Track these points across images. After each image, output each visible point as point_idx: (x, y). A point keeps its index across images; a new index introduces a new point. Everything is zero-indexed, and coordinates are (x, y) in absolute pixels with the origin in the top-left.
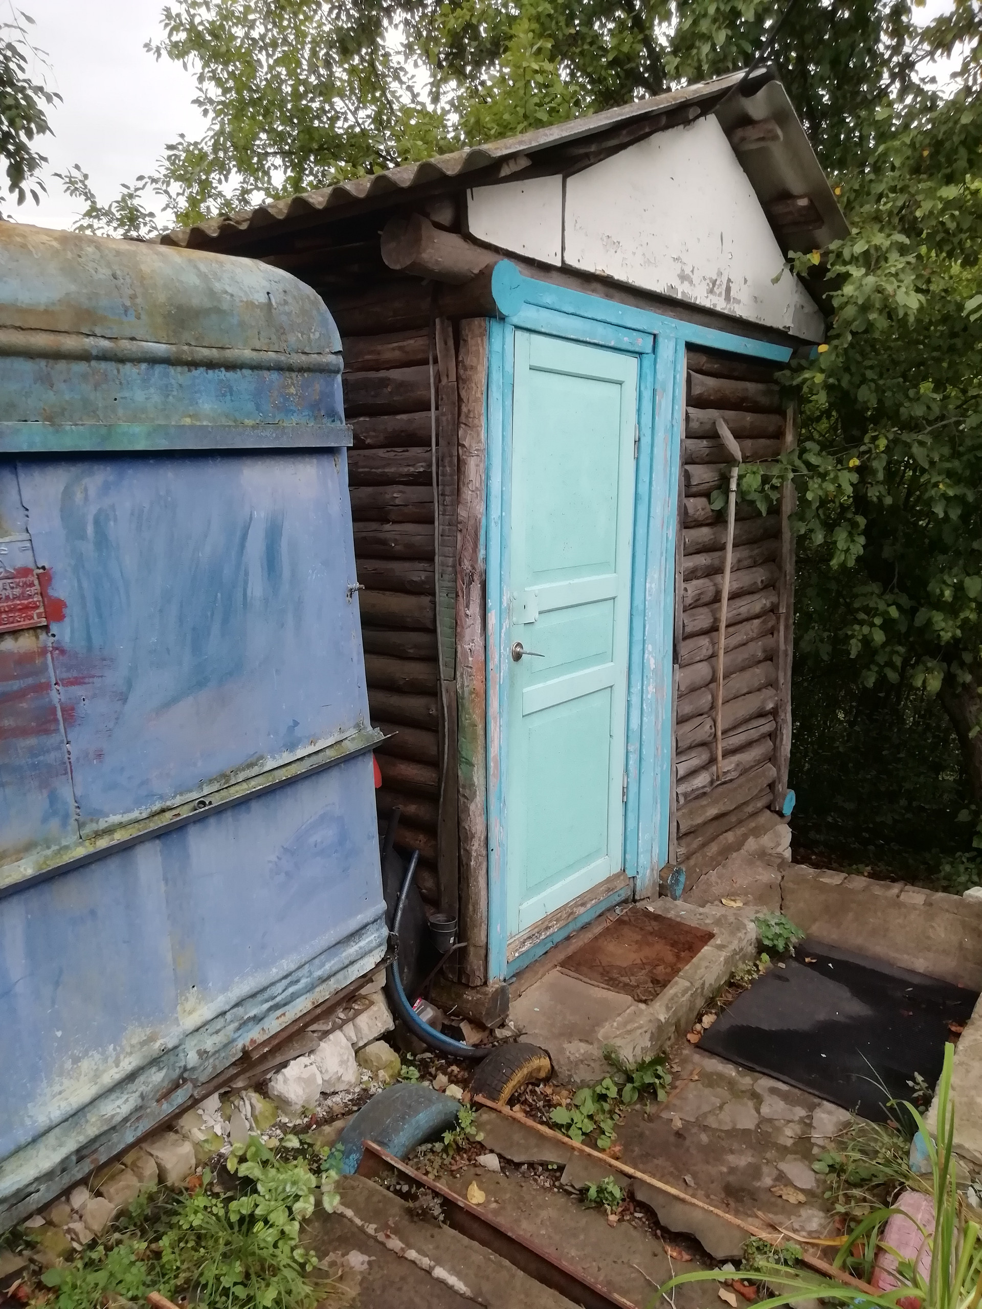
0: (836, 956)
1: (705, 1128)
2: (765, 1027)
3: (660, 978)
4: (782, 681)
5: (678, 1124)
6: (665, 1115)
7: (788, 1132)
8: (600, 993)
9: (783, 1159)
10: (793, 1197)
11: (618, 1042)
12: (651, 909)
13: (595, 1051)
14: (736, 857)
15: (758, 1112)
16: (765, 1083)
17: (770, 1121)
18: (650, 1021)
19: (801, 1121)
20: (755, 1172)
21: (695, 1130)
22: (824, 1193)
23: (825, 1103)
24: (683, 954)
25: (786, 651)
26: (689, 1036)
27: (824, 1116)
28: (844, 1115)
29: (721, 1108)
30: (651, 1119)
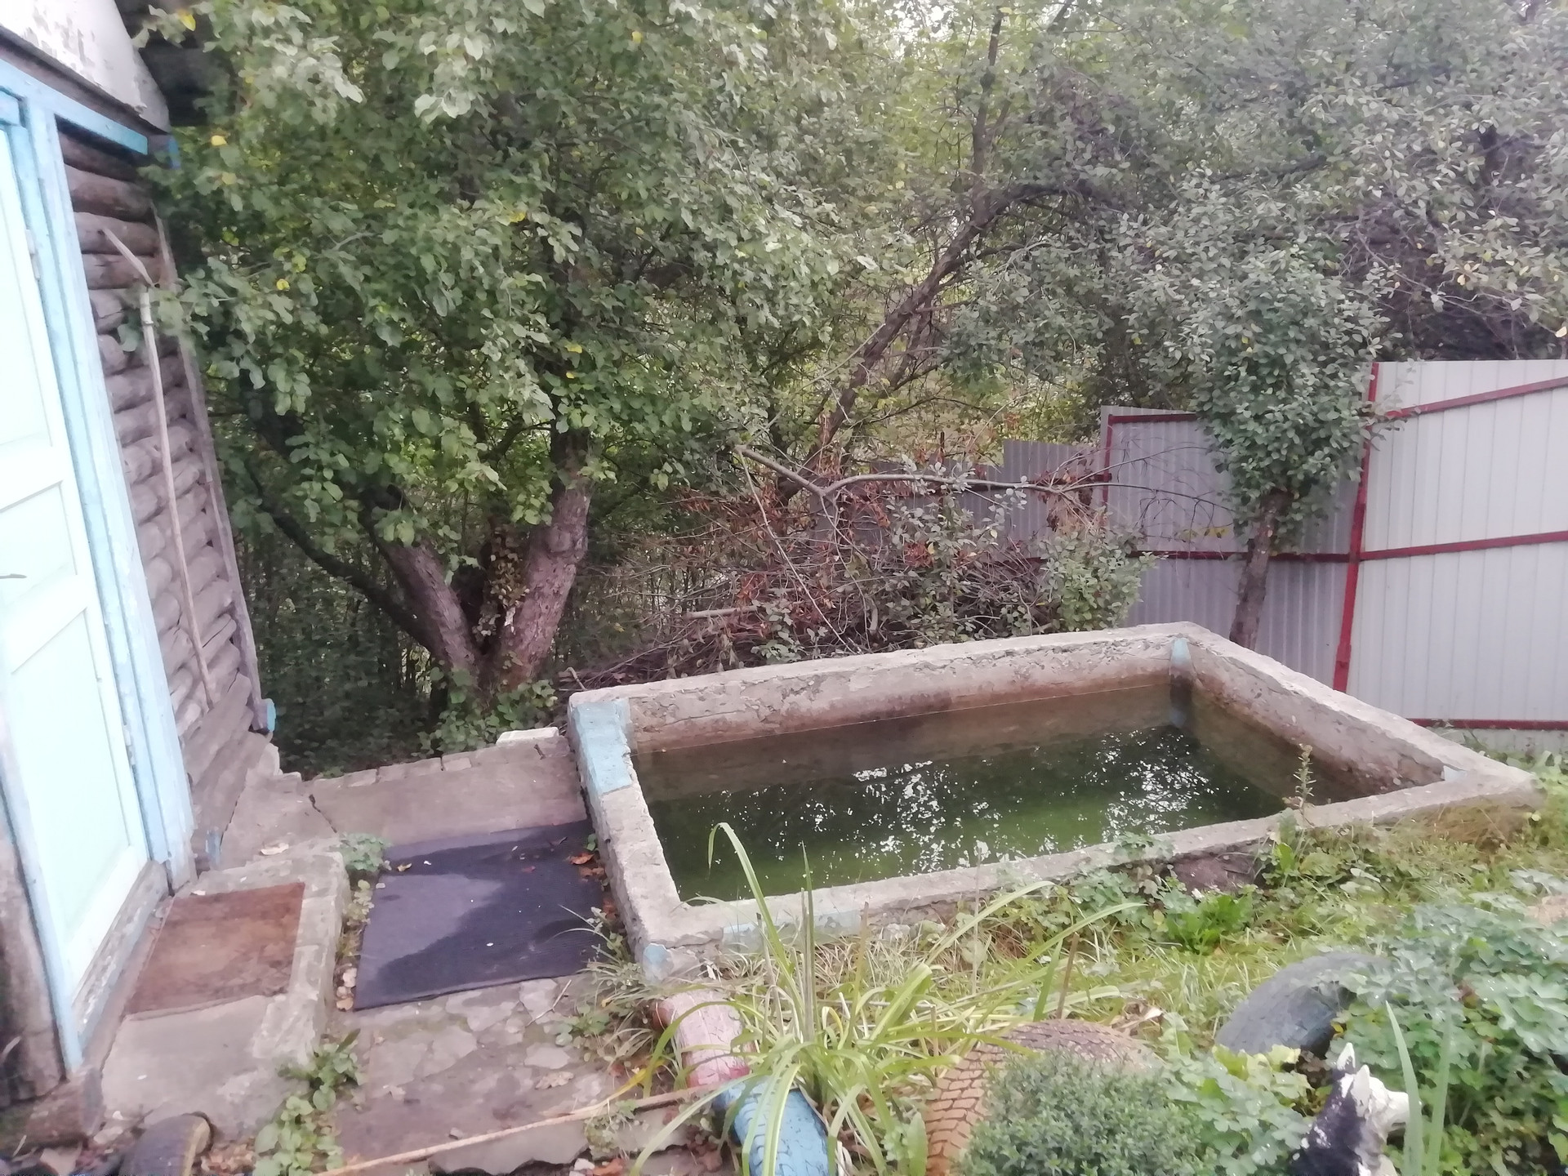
0: (425, 851)
1: (431, 1078)
2: (413, 951)
3: (280, 957)
4: (229, 568)
5: (399, 1093)
6: (378, 1094)
7: (512, 1030)
8: (214, 1013)
9: (525, 1055)
10: (561, 1080)
11: (286, 1049)
12: (201, 893)
13: (264, 1074)
14: (246, 798)
15: (469, 1030)
16: (455, 1002)
17: (487, 1031)
18: (304, 1007)
19: (515, 1012)
20: (511, 1083)
21: (421, 1087)
22: (582, 1058)
23: (524, 984)
24: (284, 920)
25: (224, 529)
26: (340, 1005)
27: (531, 996)
28: (549, 984)
29: (430, 1050)
30: (366, 1108)
